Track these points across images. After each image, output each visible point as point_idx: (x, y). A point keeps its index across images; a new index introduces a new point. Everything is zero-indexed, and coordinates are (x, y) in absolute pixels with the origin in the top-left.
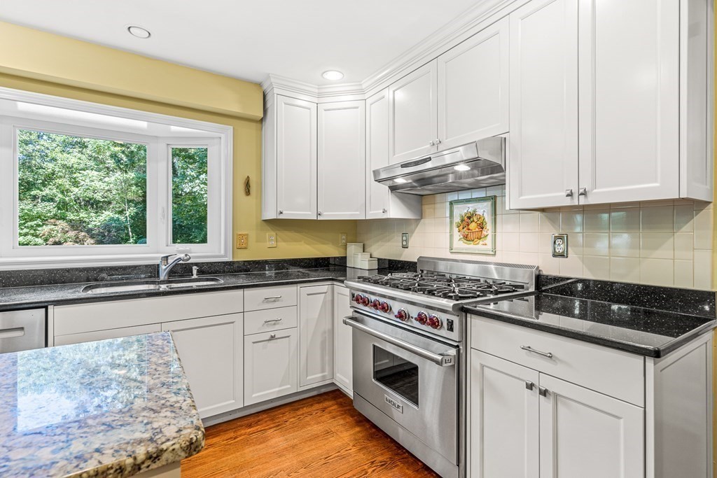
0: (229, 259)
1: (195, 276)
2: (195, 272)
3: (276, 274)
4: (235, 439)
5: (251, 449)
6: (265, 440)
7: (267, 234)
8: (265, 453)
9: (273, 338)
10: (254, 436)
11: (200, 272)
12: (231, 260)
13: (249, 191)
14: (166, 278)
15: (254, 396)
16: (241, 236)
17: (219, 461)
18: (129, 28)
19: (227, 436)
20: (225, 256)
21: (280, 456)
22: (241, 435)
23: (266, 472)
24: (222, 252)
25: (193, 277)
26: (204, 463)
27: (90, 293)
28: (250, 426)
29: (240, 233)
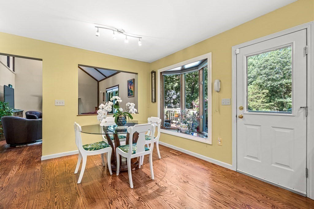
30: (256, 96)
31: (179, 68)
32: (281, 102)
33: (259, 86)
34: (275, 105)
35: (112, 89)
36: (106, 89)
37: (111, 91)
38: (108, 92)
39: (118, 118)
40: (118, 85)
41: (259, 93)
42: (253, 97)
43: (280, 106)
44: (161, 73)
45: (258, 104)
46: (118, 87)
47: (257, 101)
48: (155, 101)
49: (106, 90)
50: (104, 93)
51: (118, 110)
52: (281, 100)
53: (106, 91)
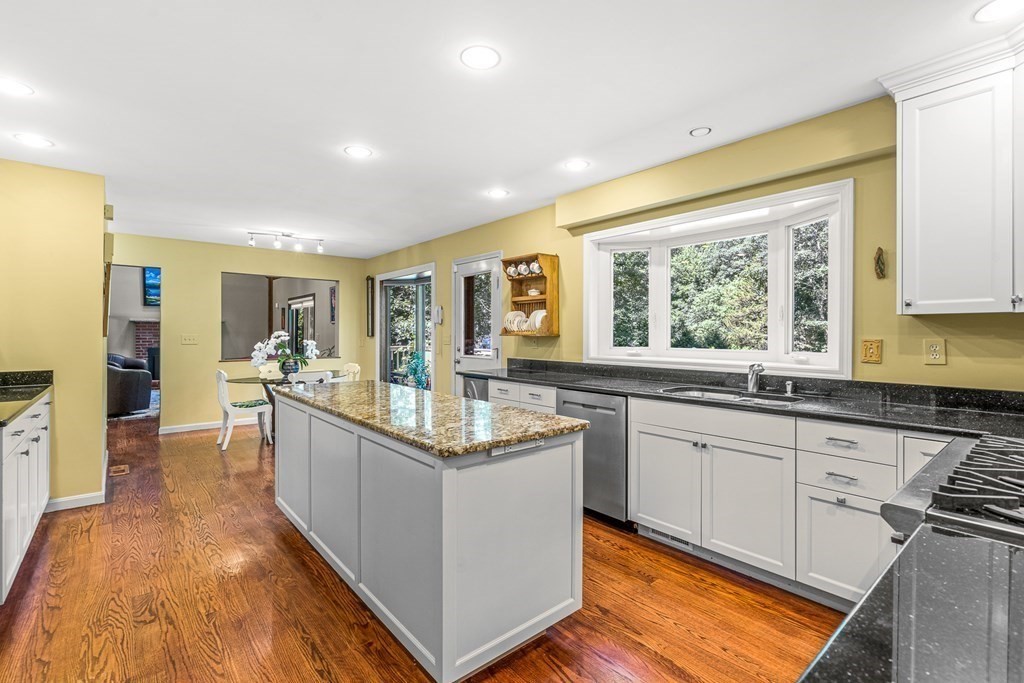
0: (847, 376)
1: (789, 394)
2: (789, 388)
3: (939, 412)
4: (765, 607)
5: (764, 626)
6: (793, 633)
7: (924, 341)
8: (771, 640)
9: (841, 503)
10: (788, 621)
11: (795, 390)
12: (850, 378)
13: (882, 271)
14: (755, 391)
15: (811, 574)
16: (868, 344)
17: (724, 608)
18: (691, 132)
19: (763, 600)
20: (840, 372)
21: (780, 657)
22: (774, 610)
23: (743, 651)
24: (836, 367)
25: (786, 395)
26: (712, 600)
27: (677, 395)
28: (799, 611)
29: (867, 338)
30: (748, 310)
31: (414, 276)
32: (818, 327)
33: (756, 281)
34: (802, 337)
35: (302, 302)
36: (290, 299)
37: (300, 305)
38: (293, 307)
39: (284, 363)
40: (314, 295)
41: (757, 302)
42: (740, 313)
43: (816, 340)
44: (382, 282)
45: (752, 333)
46: (314, 299)
47: (750, 326)
48: (373, 335)
49: (290, 302)
50: (283, 309)
51: (284, 351)
52: (817, 323)
53: (290, 306)
